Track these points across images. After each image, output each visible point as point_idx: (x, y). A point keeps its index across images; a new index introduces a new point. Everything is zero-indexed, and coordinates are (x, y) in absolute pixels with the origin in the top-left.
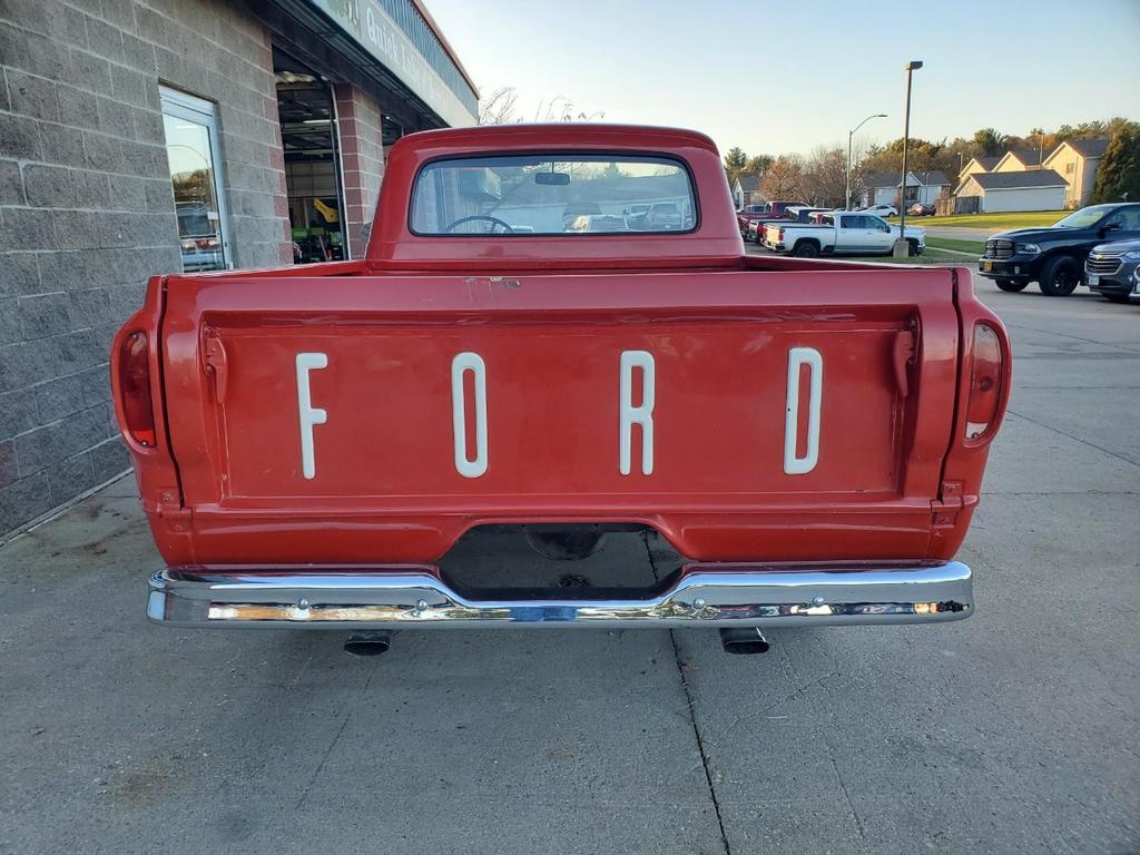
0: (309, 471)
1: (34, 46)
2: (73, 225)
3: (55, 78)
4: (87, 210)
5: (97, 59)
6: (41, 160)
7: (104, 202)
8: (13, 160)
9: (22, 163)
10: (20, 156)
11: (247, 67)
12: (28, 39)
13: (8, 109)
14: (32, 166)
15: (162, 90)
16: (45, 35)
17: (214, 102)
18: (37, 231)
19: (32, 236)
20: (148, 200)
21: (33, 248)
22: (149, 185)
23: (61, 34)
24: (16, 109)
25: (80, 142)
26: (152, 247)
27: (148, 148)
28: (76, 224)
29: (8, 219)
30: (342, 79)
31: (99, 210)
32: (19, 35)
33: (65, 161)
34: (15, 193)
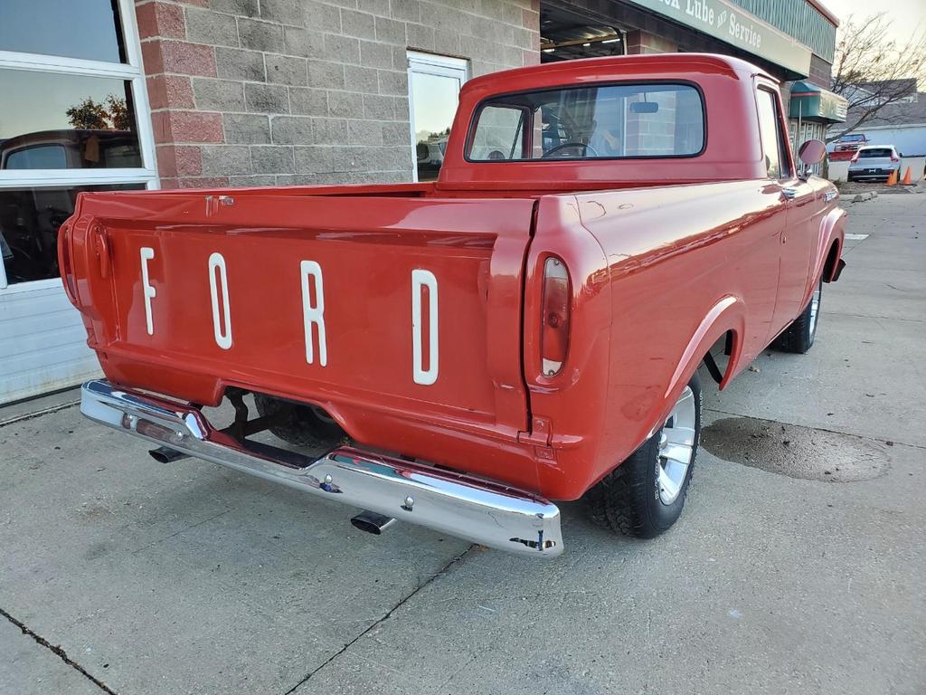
0: (151, 331)
1: (292, 37)
2: (310, 156)
3: (306, 56)
4: (325, 146)
5: (348, 39)
6: (288, 113)
7: (341, 139)
8: (263, 114)
9: (271, 116)
10: (270, 111)
11: (506, 29)
12: (287, 32)
13: (264, 81)
14: (280, 117)
15: (409, 54)
16: (303, 27)
17: (468, 60)
18: (279, 160)
19: (274, 165)
20: (384, 137)
21: (273, 173)
22: (386, 126)
23: (317, 25)
24: (270, 80)
25: (325, 99)
26: (384, 171)
27: (389, 98)
28: (313, 157)
29: (255, 154)
30: (630, 28)
31: (335, 145)
32: (279, 29)
33: (310, 112)
34: (263, 136)
